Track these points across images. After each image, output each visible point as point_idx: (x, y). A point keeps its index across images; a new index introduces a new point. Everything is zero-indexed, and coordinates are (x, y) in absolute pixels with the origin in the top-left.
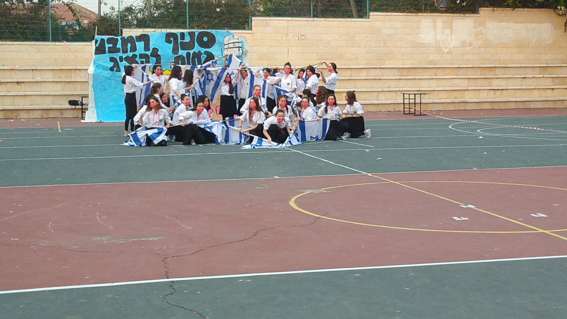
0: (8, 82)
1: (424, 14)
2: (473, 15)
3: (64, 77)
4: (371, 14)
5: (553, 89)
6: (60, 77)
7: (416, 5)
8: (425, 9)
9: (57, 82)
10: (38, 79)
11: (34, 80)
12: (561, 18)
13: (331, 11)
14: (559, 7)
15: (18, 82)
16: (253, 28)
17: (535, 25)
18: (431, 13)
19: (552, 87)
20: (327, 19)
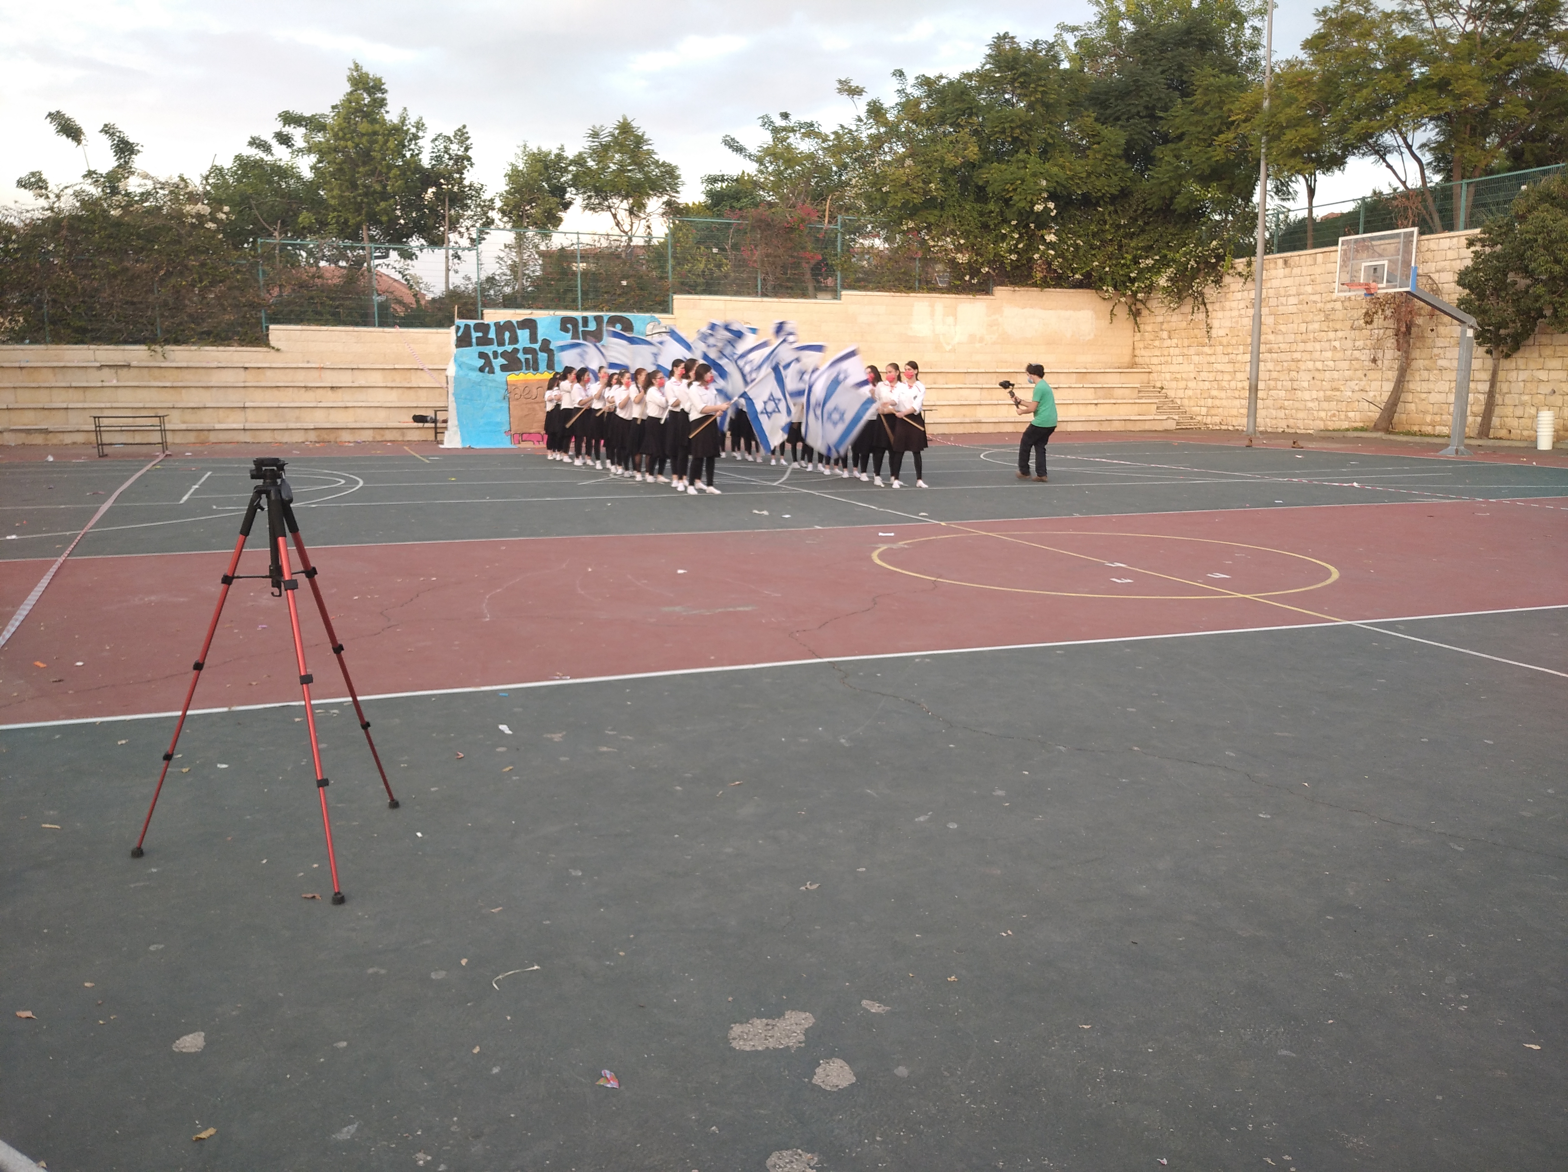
0: (317, 387)
1: (919, 295)
2: (985, 297)
3: (399, 380)
4: (844, 293)
5: (1096, 404)
6: (394, 381)
7: (907, 281)
8: (919, 288)
9: (392, 388)
10: (363, 383)
11: (356, 385)
12: (1105, 303)
13: (787, 288)
14: (1105, 288)
15: (332, 388)
16: (675, 311)
17: (1069, 313)
18: (928, 292)
19: (1096, 402)
20: (782, 300)
